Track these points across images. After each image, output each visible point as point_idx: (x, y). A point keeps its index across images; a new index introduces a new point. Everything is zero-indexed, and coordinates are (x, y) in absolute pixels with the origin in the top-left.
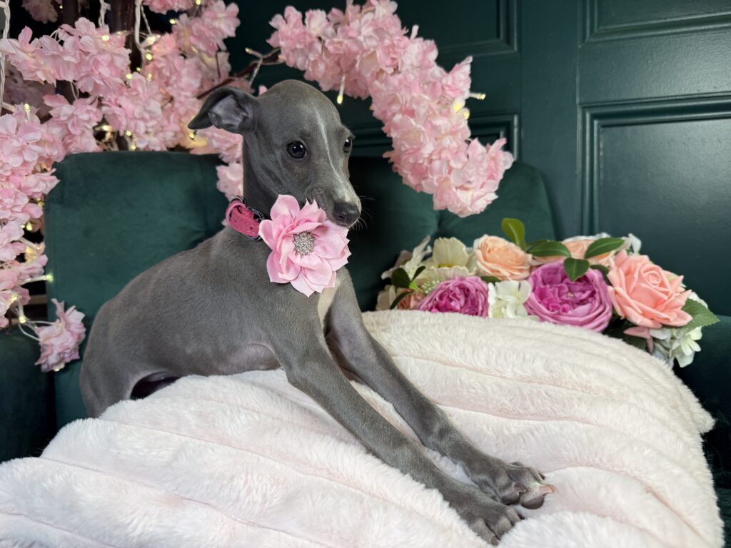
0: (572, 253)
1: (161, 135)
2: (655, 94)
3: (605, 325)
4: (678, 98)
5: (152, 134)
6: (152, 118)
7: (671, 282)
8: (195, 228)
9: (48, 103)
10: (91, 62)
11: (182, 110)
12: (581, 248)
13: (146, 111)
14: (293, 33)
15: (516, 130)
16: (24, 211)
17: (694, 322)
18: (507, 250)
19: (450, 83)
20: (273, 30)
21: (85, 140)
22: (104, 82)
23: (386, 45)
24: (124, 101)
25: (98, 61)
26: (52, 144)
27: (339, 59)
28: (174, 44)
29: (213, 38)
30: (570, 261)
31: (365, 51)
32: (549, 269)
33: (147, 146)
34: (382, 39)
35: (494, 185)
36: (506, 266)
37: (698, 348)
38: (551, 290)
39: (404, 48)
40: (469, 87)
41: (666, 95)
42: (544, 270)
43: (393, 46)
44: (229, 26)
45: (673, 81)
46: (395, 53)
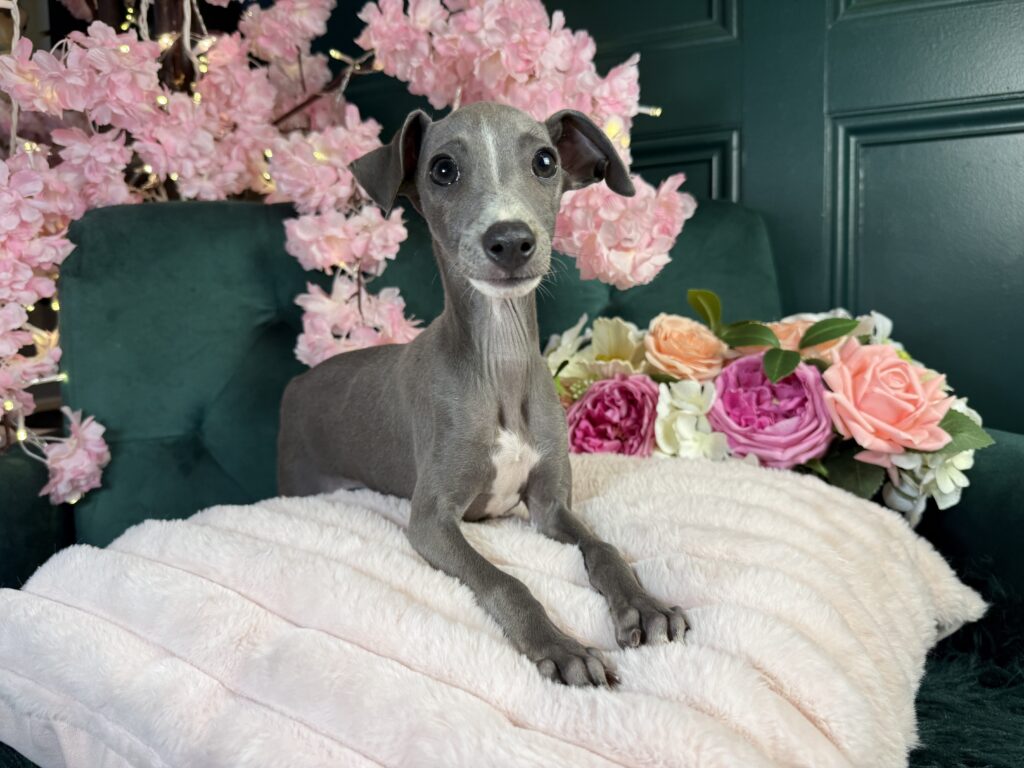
0: (780, 341)
1: (220, 177)
2: (942, 96)
3: (822, 448)
4: (977, 100)
5: (205, 178)
6: (202, 155)
7: (925, 385)
8: (262, 306)
9: (57, 141)
10: (104, 83)
11: (247, 142)
12: (794, 334)
13: (192, 145)
14: (390, 28)
15: (735, 154)
16: (28, 287)
17: (956, 445)
18: (692, 334)
19: (606, 93)
20: (363, 25)
21: (112, 188)
22: (126, 111)
23: (514, 42)
24: (162, 134)
25: (113, 82)
26: (65, 195)
27: (455, 63)
28: (236, 49)
29: (291, 39)
30: (775, 353)
31: (485, 51)
32: (748, 363)
33: (198, 194)
34: (509, 33)
35: (669, 242)
36: (688, 360)
37: (964, 482)
38: (746, 395)
39: (543, 44)
40: (637, 97)
41: (959, 96)
42: (739, 365)
43: (524, 43)
44: (315, 20)
45: (969, 75)
46: (529, 52)
